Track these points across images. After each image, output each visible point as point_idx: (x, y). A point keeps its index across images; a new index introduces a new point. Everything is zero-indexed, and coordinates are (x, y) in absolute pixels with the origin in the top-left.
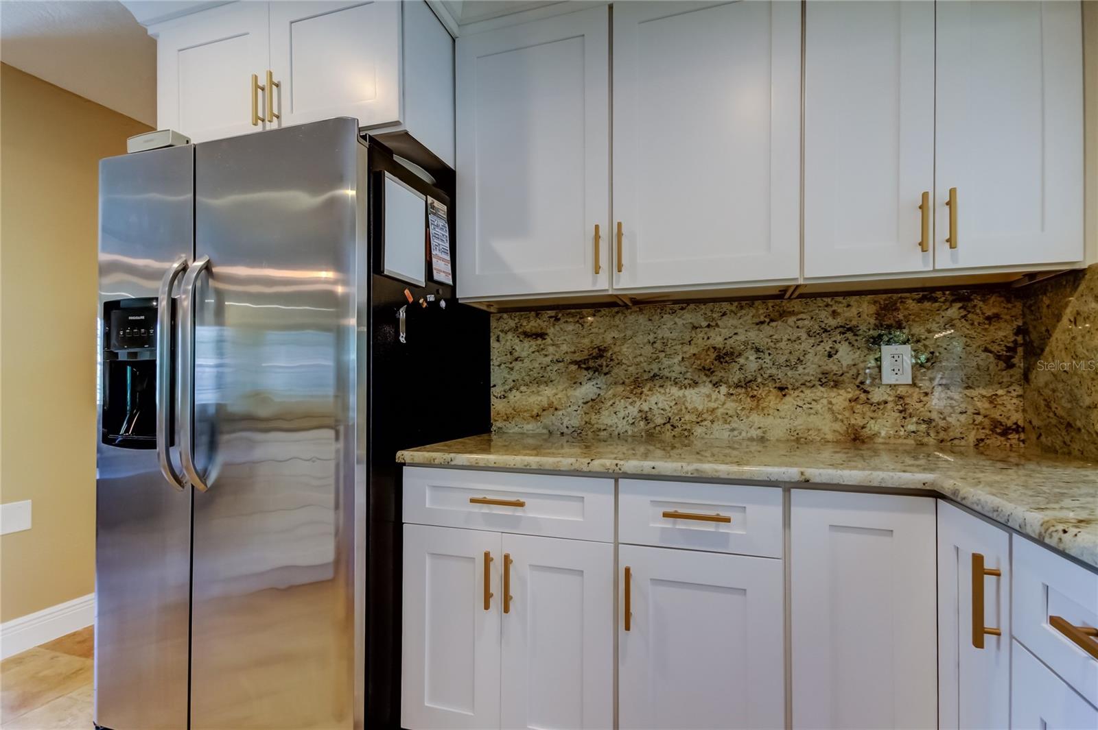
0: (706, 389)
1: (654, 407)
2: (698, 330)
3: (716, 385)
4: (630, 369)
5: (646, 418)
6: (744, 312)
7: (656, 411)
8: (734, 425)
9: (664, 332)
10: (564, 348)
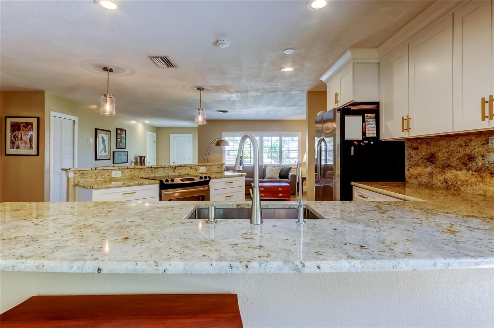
0: (464, 172)
1: (448, 177)
2: (462, 147)
3: (468, 170)
4: (441, 162)
5: (446, 182)
6: (477, 139)
7: (449, 179)
8: (475, 188)
9: (451, 148)
10: (423, 153)
